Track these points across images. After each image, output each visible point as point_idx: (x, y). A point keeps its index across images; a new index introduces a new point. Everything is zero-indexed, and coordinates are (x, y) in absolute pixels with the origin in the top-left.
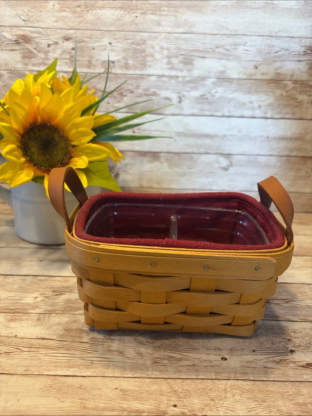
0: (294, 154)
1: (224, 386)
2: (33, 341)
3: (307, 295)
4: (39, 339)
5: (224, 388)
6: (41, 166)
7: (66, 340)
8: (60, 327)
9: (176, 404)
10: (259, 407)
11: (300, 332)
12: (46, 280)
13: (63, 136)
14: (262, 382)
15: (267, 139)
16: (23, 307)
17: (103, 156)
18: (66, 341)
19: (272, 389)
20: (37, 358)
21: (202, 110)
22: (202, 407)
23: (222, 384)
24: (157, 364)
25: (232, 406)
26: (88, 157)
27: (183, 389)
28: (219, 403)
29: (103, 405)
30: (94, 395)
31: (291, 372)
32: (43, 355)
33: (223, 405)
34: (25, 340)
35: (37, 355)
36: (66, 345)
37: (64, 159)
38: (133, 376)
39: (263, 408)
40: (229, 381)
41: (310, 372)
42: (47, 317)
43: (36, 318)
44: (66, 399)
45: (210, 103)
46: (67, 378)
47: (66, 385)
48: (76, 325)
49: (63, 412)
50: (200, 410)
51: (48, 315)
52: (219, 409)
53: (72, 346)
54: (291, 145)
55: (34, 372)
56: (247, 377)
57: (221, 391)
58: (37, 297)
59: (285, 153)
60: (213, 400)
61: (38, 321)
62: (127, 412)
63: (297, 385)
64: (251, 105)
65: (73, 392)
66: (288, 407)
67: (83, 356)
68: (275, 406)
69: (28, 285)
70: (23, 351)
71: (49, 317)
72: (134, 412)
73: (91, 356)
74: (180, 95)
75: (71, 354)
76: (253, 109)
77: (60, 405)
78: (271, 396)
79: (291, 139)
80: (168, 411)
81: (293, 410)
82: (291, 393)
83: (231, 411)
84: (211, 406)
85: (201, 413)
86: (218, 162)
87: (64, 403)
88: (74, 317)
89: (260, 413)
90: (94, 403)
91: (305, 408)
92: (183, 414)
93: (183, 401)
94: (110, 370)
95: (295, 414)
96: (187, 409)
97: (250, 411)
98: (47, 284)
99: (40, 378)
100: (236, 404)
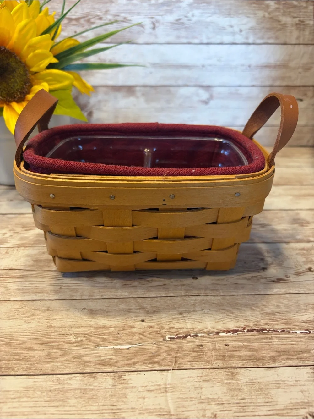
0: (278, 83)
1: (193, 301)
4: (7, 269)
5: (193, 303)
8: (29, 259)
9: (143, 319)
10: (227, 318)
12: (16, 218)
13: (21, 62)
14: (232, 296)
15: (248, 68)
17: (66, 83)
18: (34, 270)
19: (241, 302)
20: (4, 286)
21: (178, 37)
22: (170, 321)
23: (192, 300)
24: (128, 286)
25: (200, 318)
26: (49, 85)
27: (152, 306)
28: (187, 316)
29: (71, 323)
31: (261, 287)
32: (11, 283)
35: (4, 283)
36: (35, 274)
37: (24, 87)
38: (102, 298)
39: (231, 319)
40: (199, 297)
41: (280, 286)
42: (15, 250)
43: (4, 252)
44: (32, 320)
45: (187, 29)
46: (35, 302)
47: (33, 308)
49: (29, 331)
50: (168, 323)
51: (17, 248)
52: (187, 321)
53: (40, 275)
54: (275, 73)
56: (217, 293)
57: (190, 306)
58: (6, 233)
59: (268, 83)
60: (181, 314)
61: (6, 254)
62: (94, 328)
63: (266, 297)
64: (230, 30)
65: (40, 313)
66: (256, 317)
67: (51, 283)
68: (243, 317)
71: (17, 250)
72: (101, 328)
73: (60, 282)
74: (154, 20)
75: (39, 281)
76: (233, 34)
77: (26, 325)
78: (240, 307)
79: (275, 67)
80: (136, 326)
81: (261, 319)
83: (199, 322)
84: (179, 319)
85: (169, 326)
86: (198, 95)
87: (30, 323)
89: (228, 323)
90: (61, 322)
91: (273, 316)
92: (151, 327)
93: (151, 316)
94: (79, 293)
95: (263, 322)
96: (155, 323)
97: (218, 322)
98: (17, 221)
99: (6, 303)
100: (204, 317)
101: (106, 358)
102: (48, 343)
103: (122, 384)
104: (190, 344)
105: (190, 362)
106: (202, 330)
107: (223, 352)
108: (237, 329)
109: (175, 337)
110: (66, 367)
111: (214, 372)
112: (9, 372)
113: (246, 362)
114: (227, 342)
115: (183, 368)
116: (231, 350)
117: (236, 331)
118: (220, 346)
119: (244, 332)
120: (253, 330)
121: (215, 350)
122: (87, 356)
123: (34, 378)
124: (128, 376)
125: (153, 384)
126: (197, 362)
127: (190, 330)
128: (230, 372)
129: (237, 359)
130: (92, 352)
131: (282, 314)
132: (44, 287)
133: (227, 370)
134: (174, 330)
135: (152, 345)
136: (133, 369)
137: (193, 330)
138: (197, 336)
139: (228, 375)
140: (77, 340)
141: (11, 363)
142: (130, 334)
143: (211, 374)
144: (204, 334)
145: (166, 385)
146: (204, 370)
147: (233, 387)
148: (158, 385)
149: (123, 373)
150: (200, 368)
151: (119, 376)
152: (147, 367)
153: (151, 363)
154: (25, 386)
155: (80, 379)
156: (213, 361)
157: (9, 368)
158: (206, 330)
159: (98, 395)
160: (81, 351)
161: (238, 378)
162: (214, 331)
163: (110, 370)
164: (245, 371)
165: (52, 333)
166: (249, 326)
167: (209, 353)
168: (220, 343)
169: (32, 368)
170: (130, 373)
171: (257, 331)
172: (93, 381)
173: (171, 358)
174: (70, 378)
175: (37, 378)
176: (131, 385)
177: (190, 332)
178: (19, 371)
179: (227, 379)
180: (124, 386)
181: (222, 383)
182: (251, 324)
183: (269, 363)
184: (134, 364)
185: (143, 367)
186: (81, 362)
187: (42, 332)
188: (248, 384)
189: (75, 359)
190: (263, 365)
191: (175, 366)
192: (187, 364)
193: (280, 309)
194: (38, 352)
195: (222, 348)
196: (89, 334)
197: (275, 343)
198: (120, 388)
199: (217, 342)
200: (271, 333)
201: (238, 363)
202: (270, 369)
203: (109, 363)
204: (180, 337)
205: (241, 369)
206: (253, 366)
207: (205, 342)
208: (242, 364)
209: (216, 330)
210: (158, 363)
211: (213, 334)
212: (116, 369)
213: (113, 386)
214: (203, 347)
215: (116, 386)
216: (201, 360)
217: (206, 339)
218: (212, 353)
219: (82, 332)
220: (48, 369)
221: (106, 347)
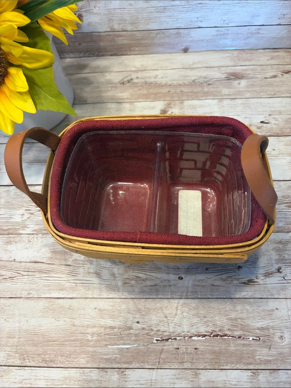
2: (28, 264)
4: (33, 262)
5: (176, 306)
8: (48, 249)
9: (139, 321)
10: (200, 322)
16: (14, 227)
18: (54, 264)
20: (34, 282)
22: (158, 323)
23: (175, 303)
24: (127, 285)
25: (180, 322)
27: (145, 308)
28: (170, 320)
29: (87, 322)
30: (80, 315)
31: (233, 289)
32: (38, 279)
33: (174, 321)
34: (23, 264)
35: (34, 278)
36: (55, 269)
38: (108, 297)
39: (203, 323)
40: (181, 299)
41: (248, 289)
42: (35, 237)
43: (26, 239)
44: (60, 318)
46: (59, 300)
47: (59, 306)
48: (59, 247)
49: (59, 329)
50: (156, 326)
52: (170, 324)
53: (59, 270)
55: (34, 295)
56: (196, 296)
57: (174, 309)
58: (24, 214)
60: (166, 317)
62: (103, 328)
63: (234, 301)
66: (222, 322)
67: (68, 279)
68: (212, 321)
70: (23, 275)
75: (60, 278)
78: (211, 312)
80: (133, 327)
81: (225, 324)
82: (228, 309)
83: (179, 326)
84: (164, 322)
85: (156, 328)
87: (59, 321)
89: (200, 327)
90: (80, 321)
91: (235, 322)
92: (143, 329)
93: (144, 318)
94: (91, 291)
95: (227, 327)
96: (146, 325)
97: (193, 326)
99: (40, 300)
100: (183, 320)
101: (113, 356)
103: (124, 378)
104: (170, 347)
105: (169, 363)
106: (180, 334)
108: (206, 334)
109: (160, 340)
111: (184, 372)
113: (207, 364)
114: (196, 346)
115: (164, 368)
116: (198, 354)
117: (204, 336)
118: (191, 349)
120: (217, 336)
121: (187, 353)
122: (100, 353)
123: (68, 370)
124: (128, 372)
125: (143, 379)
126: (174, 363)
127: (171, 333)
128: (195, 372)
129: (201, 361)
130: (104, 351)
131: (243, 320)
132: (64, 284)
133: (193, 370)
134: (160, 333)
135: (144, 346)
136: (131, 367)
137: (174, 334)
138: (176, 339)
139: (193, 375)
140: (92, 339)
141: (52, 357)
142: (129, 335)
143: (181, 374)
144: (181, 338)
145: (152, 380)
146: (178, 370)
147: (195, 384)
148: (147, 380)
149: (124, 369)
150: (175, 368)
151: (121, 371)
152: (140, 365)
153: (142, 362)
154: (64, 376)
155: (97, 372)
156: (185, 363)
158: (183, 334)
159: (109, 385)
161: (200, 377)
162: (189, 335)
163: (116, 366)
164: (205, 372)
165: (75, 332)
166: (216, 331)
167: (183, 356)
168: (191, 347)
169: (66, 362)
170: (128, 370)
171: (221, 336)
172: (106, 374)
173: (156, 358)
174: (91, 371)
175: (70, 371)
176: (130, 379)
177: (171, 335)
178: (58, 364)
179: (192, 378)
181: (188, 381)
182: (217, 330)
183: (223, 365)
184: (132, 362)
185: (138, 366)
187: (68, 330)
188: (205, 382)
189: (92, 356)
190: (218, 367)
191: (158, 366)
192: (167, 365)
193: (242, 315)
194: (68, 349)
195: (192, 351)
196: (100, 334)
197: (231, 348)
199: (190, 346)
200: (231, 339)
201: (201, 365)
202: (223, 371)
203: (114, 360)
204: (163, 340)
205: (202, 370)
206: (212, 368)
207: (181, 346)
208: (204, 366)
209: (191, 334)
210: (147, 362)
211: (187, 338)
212: (120, 366)
213: (118, 379)
214: (179, 350)
215: (120, 379)
216: (177, 361)
217: (182, 343)
218: (184, 356)
219: (95, 332)
220: (76, 364)
221: (112, 347)
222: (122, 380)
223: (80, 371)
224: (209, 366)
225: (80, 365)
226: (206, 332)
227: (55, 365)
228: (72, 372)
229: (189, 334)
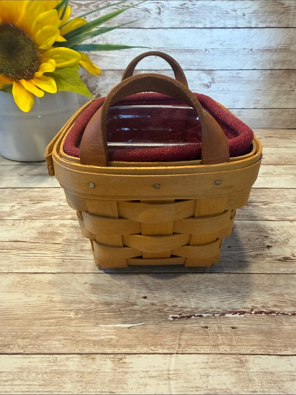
1: (197, 279)
2: (6, 243)
3: (286, 198)
4: (12, 241)
5: (196, 281)
6: (8, 73)
7: (38, 242)
8: (34, 231)
9: (145, 296)
10: (233, 297)
11: (278, 230)
12: (25, 191)
14: (236, 274)
15: (250, 52)
17: (73, 61)
19: (247, 280)
20: (8, 258)
22: (173, 298)
23: (195, 277)
25: (204, 297)
26: (57, 62)
27: (155, 282)
28: (191, 295)
29: (71, 298)
30: (62, 290)
31: (267, 266)
32: (15, 255)
33: (195, 296)
35: (8, 255)
36: (39, 246)
37: (32, 65)
39: (237, 299)
40: (203, 274)
41: (287, 266)
42: (22, 223)
43: (10, 224)
44: (33, 293)
45: (191, 13)
46: (37, 275)
47: (34, 281)
48: (49, 229)
49: (29, 306)
50: (171, 301)
52: (190, 300)
53: (44, 247)
55: (3, 270)
57: (194, 283)
58: (14, 206)
59: (269, 67)
60: (184, 292)
61: (13, 226)
62: (95, 304)
63: (273, 276)
64: (234, 14)
65: (41, 287)
66: (264, 297)
67: (54, 255)
68: (249, 297)
69: (6, 196)
71: (24, 222)
73: (63, 255)
75: (43, 254)
76: (236, 18)
77: (27, 299)
78: (246, 287)
79: (276, 50)
80: (138, 303)
81: (269, 300)
82: (267, 284)
83: (203, 301)
84: (182, 297)
85: (172, 304)
86: (200, 79)
87: (31, 297)
88: (49, 222)
89: (234, 303)
90: (62, 296)
91: (281, 298)
92: (153, 304)
93: (153, 293)
94: (81, 267)
95: (271, 303)
96: (157, 300)
97: (223, 301)
98: (25, 194)
99: (8, 275)
100: (208, 295)
101: (106, 338)
102: (46, 319)
103: (122, 368)
104: (194, 325)
105: (195, 346)
106: (207, 310)
107: (230, 336)
108: (244, 310)
109: (179, 317)
110: (64, 346)
111: (221, 358)
112: (5, 350)
113: (255, 347)
114: (234, 325)
115: (187, 352)
116: (238, 334)
117: (242, 313)
118: (227, 328)
119: (251, 313)
120: (261, 312)
121: (222, 333)
122: (87, 334)
123: (30, 357)
124: (128, 359)
125: (155, 369)
126: (202, 345)
127: (194, 309)
128: (239, 359)
129: (245, 344)
130: (92, 331)
131: (292, 295)
132: (47, 260)
133: (235, 356)
134: (177, 309)
135: (154, 325)
136: (135, 351)
137: (198, 310)
138: (201, 316)
139: (236, 362)
140: (76, 316)
141: (8, 340)
142: (132, 311)
143: (217, 361)
144: (209, 315)
145: (169, 370)
146: (210, 355)
147: (243, 377)
148: (161, 371)
149: (124, 355)
150: (206, 352)
151: (119, 358)
152: (149, 349)
153: (153, 345)
154: (20, 366)
155: (78, 360)
156: (220, 346)
157: (5, 346)
158: (211, 310)
159: (96, 379)
160: (80, 329)
161: (248, 366)
162: (220, 312)
163: (109, 351)
164: (254, 358)
165: (52, 308)
166: (257, 308)
167: (215, 336)
168: (226, 325)
169: (29, 346)
170: (130, 356)
171: (266, 313)
172: (92, 363)
173: (175, 340)
174: (67, 359)
175: (33, 358)
176: (131, 370)
177: (194, 311)
178: (15, 349)
179: (235, 367)
180: (124, 370)
181: (230, 372)
182: (259, 306)
183: (281, 350)
184: (136, 346)
185: (145, 350)
186: (80, 341)
187: (42, 307)
188: (259, 373)
189: (73, 337)
190: (274, 352)
191: (178, 350)
192: (192, 348)
193: (288, 290)
194: (36, 329)
195: (229, 331)
196: (89, 311)
197: (285, 327)
198: (120, 372)
199: (223, 324)
200: (281, 317)
201: (247, 349)
202: (282, 357)
203: (109, 343)
204: (184, 317)
205: (250, 356)
206: (263, 353)
207: (211, 324)
208: (251, 350)
209: (222, 310)
210: (161, 345)
211: (218, 315)
212: (116, 351)
213: (113, 370)
214: (208, 330)
215: (115, 370)
216: (207, 344)
217: (211, 320)
218: (218, 337)
219: (82, 308)
220: (46, 348)
221: (106, 326)
222: (119, 371)
223: (49, 358)
224: (259, 350)
225: (51, 350)
226: (243, 308)
227: (10, 350)
228: (36, 360)
229: (220, 310)
